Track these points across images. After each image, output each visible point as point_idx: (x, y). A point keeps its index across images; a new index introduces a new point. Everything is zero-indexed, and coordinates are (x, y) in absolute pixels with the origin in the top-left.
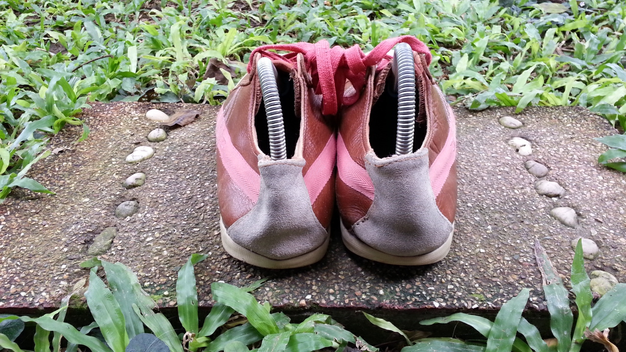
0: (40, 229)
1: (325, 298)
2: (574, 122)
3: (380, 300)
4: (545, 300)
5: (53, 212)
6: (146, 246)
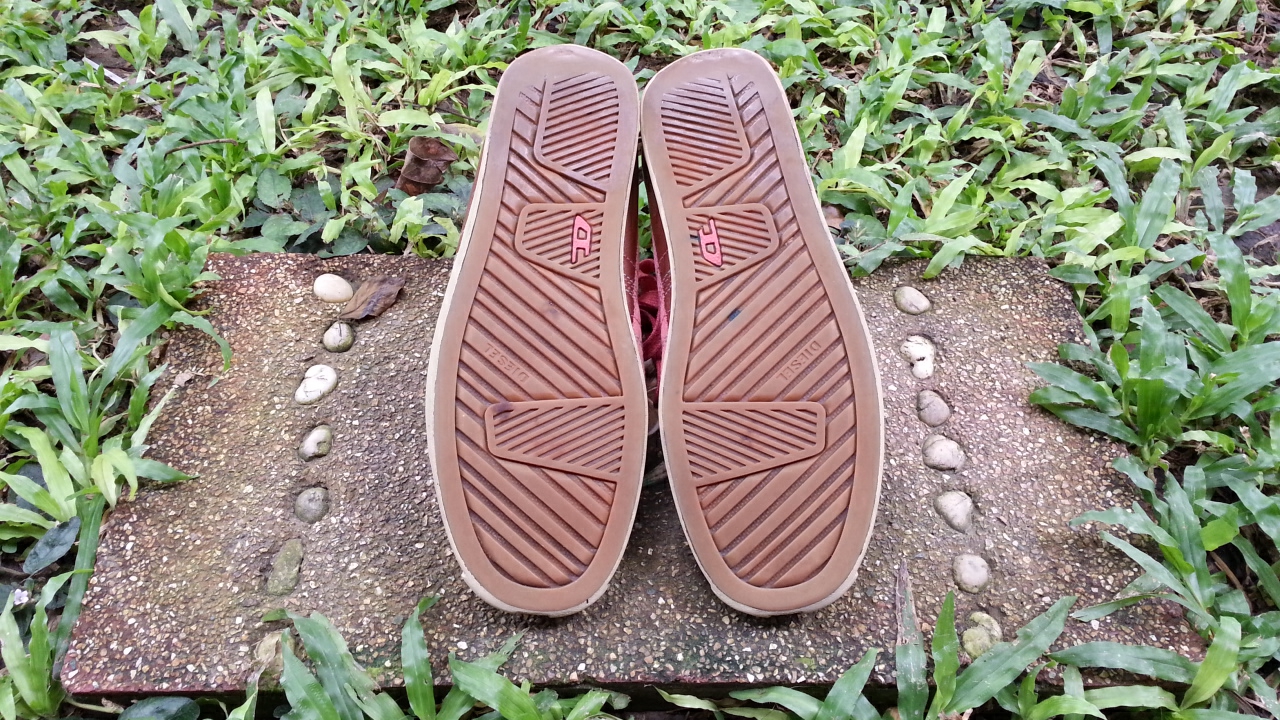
0: (190, 548)
1: (604, 668)
2: (1015, 300)
3: (677, 671)
4: (895, 669)
5: (202, 513)
6: (350, 579)
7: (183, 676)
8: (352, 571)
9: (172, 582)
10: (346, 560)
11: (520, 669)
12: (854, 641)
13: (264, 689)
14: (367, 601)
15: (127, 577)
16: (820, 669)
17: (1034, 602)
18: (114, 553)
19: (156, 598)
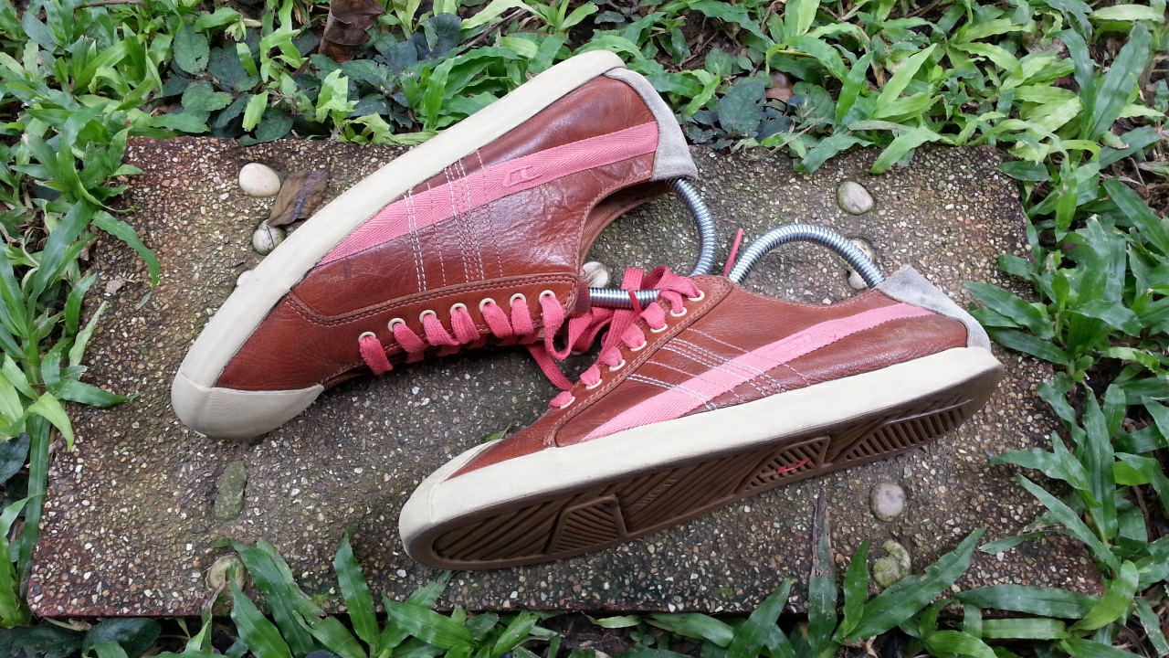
0: (137, 471)
1: (535, 596)
2: (960, 198)
3: (604, 599)
4: (806, 599)
5: (145, 434)
6: (293, 505)
7: (141, 601)
8: (295, 497)
9: (122, 506)
10: (288, 486)
11: (456, 596)
12: (771, 572)
13: (218, 614)
14: (310, 528)
15: (80, 501)
16: (738, 599)
17: (944, 532)
18: (64, 476)
19: (109, 523)
